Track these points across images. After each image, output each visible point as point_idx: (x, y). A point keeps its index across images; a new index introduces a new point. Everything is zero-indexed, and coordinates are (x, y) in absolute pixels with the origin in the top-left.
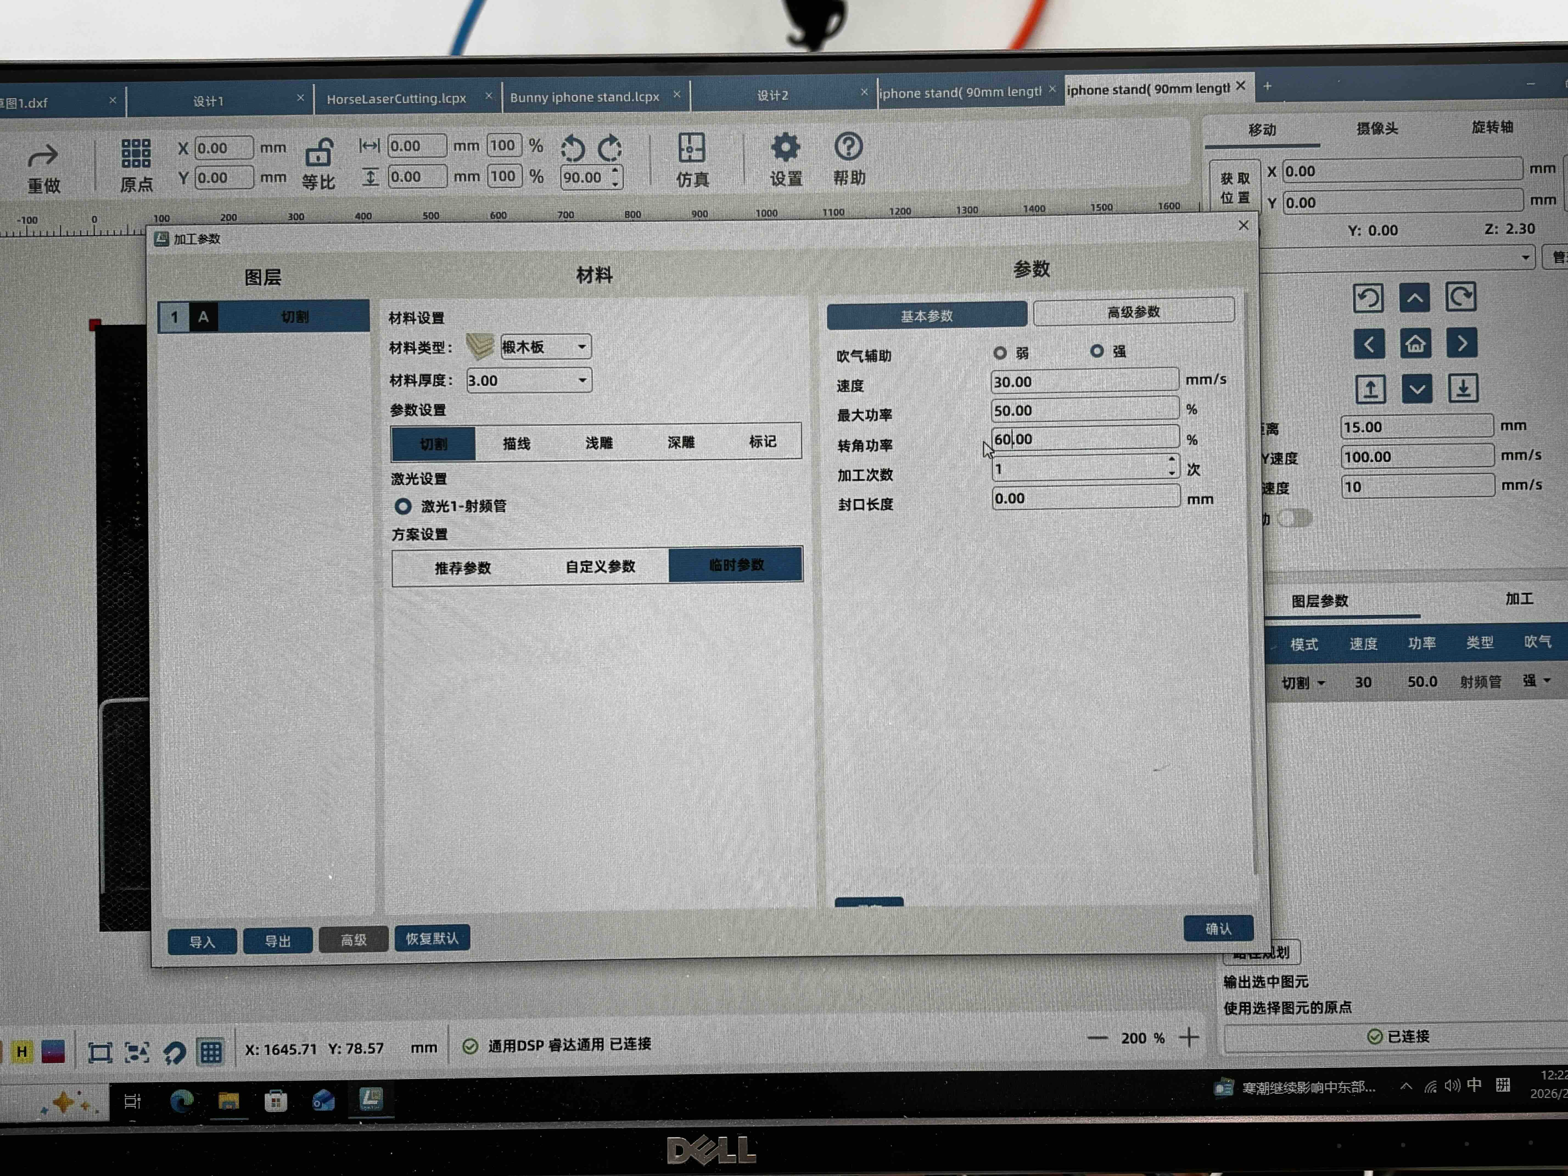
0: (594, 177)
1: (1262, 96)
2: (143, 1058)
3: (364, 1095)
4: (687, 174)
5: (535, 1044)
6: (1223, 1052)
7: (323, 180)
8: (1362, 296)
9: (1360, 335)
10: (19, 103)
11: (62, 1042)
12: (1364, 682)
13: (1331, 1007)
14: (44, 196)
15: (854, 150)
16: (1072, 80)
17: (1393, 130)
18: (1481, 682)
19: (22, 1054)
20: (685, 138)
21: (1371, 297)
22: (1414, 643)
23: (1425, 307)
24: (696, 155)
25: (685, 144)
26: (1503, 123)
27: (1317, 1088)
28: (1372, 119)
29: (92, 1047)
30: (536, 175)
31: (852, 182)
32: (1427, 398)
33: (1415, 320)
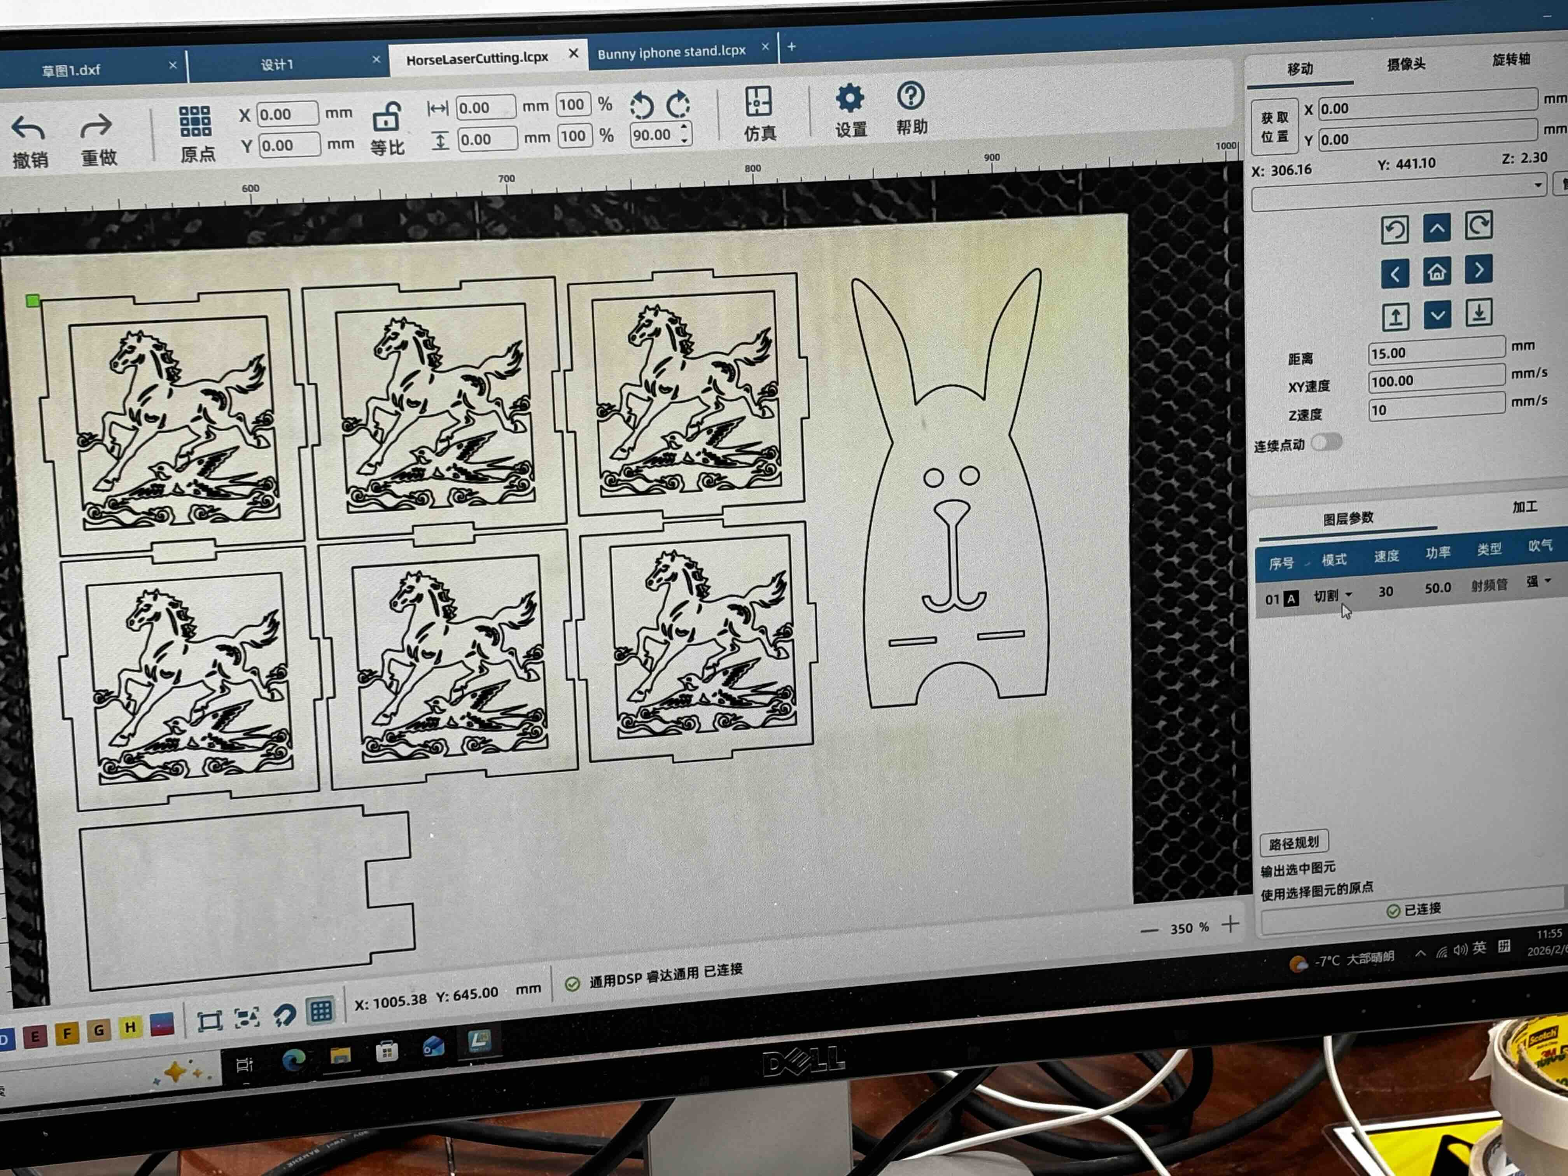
0: (663, 134)
3: (473, 1037)
4: (755, 128)
5: (633, 977)
6: (1260, 935)
7: (392, 145)
8: (1390, 228)
9: (1388, 266)
10: (69, 70)
11: (171, 1015)
12: (1387, 592)
13: (1355, 887)
14: (100, 169)
15: (916, 101)
17: (1420, 65)
18: (1490, 585)
19: (131, 1029)
20: (752, 92)
21: (1398, 228)
22: (1431, 553)
23: (1446, 236)
24: (764, 109)
25: (752, 98)
26: (1521, 55)
28: (1401, 55)
29: (201, 1016)
30: (607, 135)
31: (915, 132)
32: (1446, 323)
33: (1438, 249)
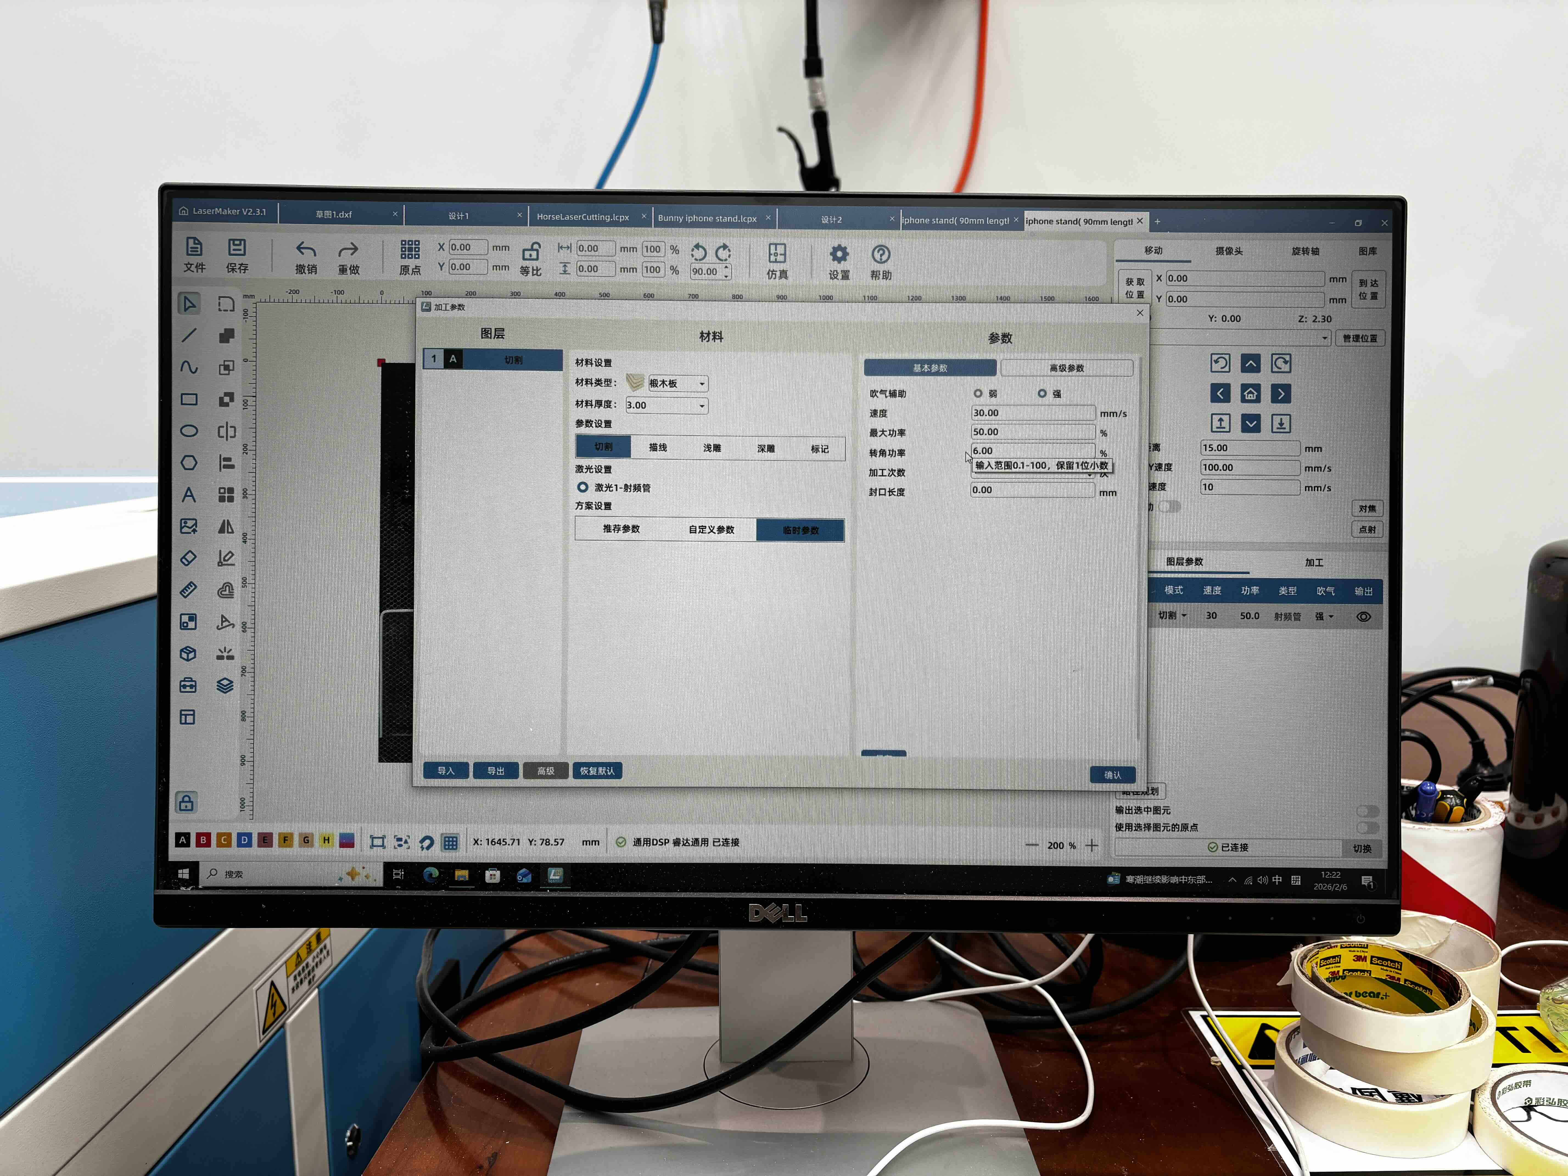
0: (712, 271)
1: (1153, 228)
2: (405, 846)
3: (551, 872)
4: (774, 271)
5: (663, 841)
6: (1113, 856)
7: (533, 270)
8: (1216, 362)
9: (1215, 387)
10: (333, 214)
11: (353, 834)
12: (1212, 615)
13: (1185, 827)
14: (348, 276)
15: (884, 258)
16: (1029, 214)
17: (1239, 252)
18: (1288, 617)
19: (326, 842)
20: (773, 247)
21: (1222, 363)
22: (1245, 590)
23: (1257, 370)
24: (780, 258)
25: (773, 251)
26: (1312, 248)
27: (1175, 880)
28: (1225, 244)
29: (372, 838)
30: (674, 270)
31: (883, 278)
32: (1257, 429)
33: (1250, 378)
